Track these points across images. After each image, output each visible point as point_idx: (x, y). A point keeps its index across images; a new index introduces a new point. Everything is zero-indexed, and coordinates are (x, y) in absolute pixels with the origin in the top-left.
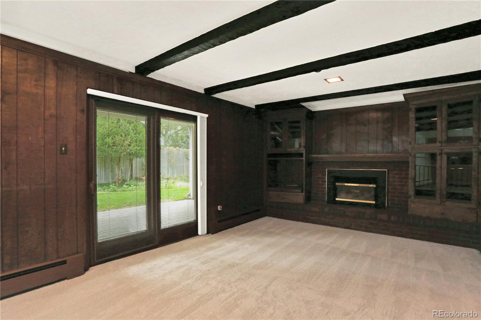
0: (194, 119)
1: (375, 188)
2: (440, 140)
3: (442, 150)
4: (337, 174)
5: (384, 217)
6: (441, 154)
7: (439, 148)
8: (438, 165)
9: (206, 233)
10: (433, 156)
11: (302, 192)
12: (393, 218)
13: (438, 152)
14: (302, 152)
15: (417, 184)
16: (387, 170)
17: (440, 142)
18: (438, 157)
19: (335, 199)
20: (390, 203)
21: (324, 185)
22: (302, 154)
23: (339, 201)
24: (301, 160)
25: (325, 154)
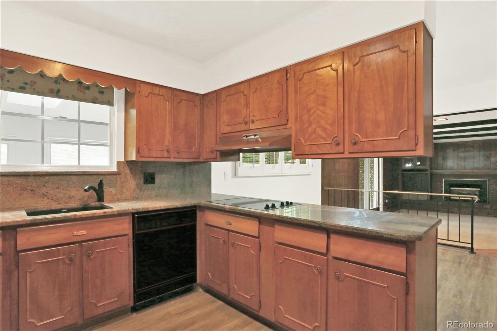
1: (479, 190)
4: (452, 183)
5: (488, 206)
12: (494, 207)
16: (487, 180)
20: (490, 199)
21: (441, 189)
22: (428, 169)
23: (453, 199)
24: (426, 173)
25: (442, 169)
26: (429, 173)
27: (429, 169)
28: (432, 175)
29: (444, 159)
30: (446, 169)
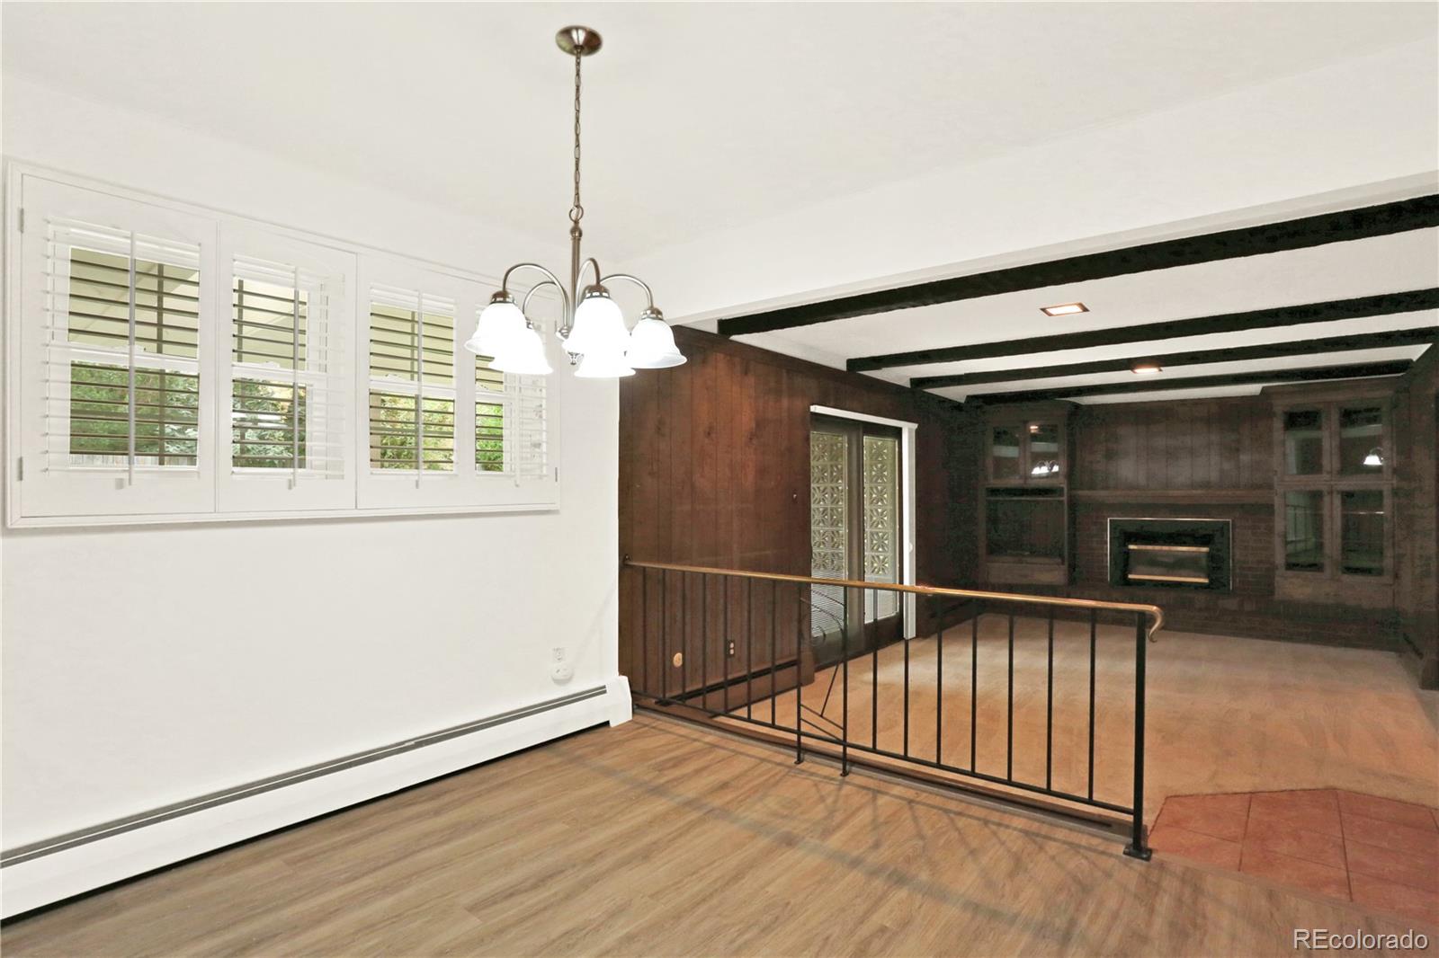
0: (897, 433)
1: (1208, 553)
2: (1329, 469)
3: (1332, 486)
4: (1132, 529)
5: (1231, 604)
6: (1331, 493)
7: (1328, 483)
8: (1326, 512)
9: (914, 636)
10: (1316, 497)
11: (1063, 564)
12: (1248, 607)
13: (1325, 489)
14: (1062, 486)
15: (1291, 548)
16: (1230, 520)
17: (1328, 473)
18: (1327, 499)
19: (1127, 575)
20: (1238, 580)
21: (1102, 549)
22: (1062, 489)
23: (1134, 579)
24: (1059, 501)
25: (1103, 488)
26: (1065, 498)
27: (1065, 486)
28: (1073, 504)
29: (1110, 455)
30: (1116, 488)
